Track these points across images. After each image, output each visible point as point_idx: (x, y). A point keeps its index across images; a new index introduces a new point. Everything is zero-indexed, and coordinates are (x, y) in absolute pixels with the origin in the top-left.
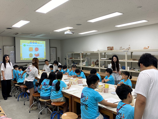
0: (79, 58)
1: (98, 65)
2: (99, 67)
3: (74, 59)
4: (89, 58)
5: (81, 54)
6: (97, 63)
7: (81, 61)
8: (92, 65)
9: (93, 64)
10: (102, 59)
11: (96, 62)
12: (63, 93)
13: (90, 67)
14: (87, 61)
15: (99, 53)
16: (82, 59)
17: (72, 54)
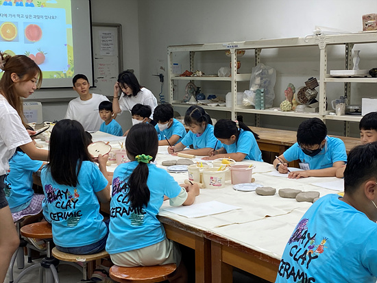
0: (222, 70)
1: (314, 100)
2: (317, 110)
3: (199, 77)
4: (271, 71)
5: (232, 51)
6: (309, 93)
7: (234, 87)
8: (286, 103)
9: (291, 99)
10: (333, 73)
11: (304, 89)
12: (168, 226)
13: (275, 111)
14: (260, 86)
15: (322, 47)
16: (236, 77)
17: (192, 53)
